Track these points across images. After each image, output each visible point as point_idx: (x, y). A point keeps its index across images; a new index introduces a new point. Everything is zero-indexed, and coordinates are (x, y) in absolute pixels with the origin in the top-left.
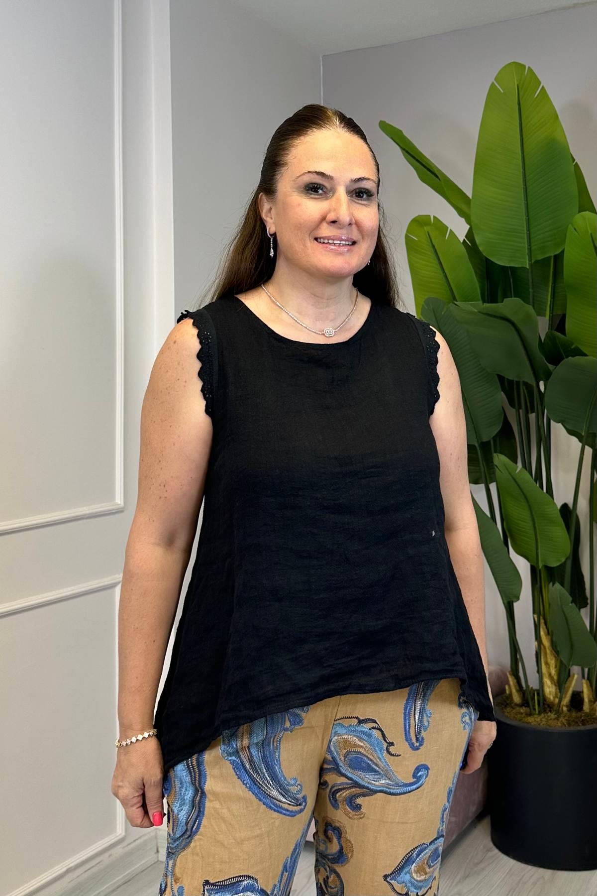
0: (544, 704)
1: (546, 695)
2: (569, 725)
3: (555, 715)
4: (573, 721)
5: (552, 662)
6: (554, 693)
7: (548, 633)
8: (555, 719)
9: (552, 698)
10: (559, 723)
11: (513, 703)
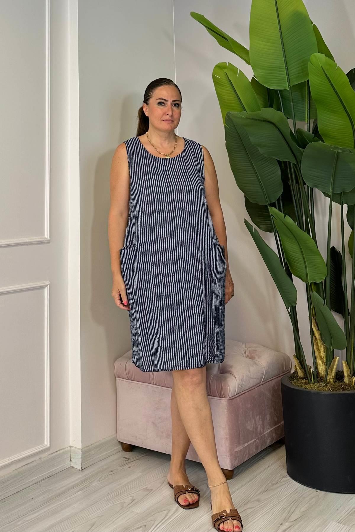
0: (317, 377)
1: (319, 371)
2: (333, 390)
3: (324, 384)
4: (336, 388)
5: (322, 349)
6: (324, 370)
7: (318, 329)
8: (324, 386)
9: (323, 373)
10: (326, 389)
11: (298, 377)
